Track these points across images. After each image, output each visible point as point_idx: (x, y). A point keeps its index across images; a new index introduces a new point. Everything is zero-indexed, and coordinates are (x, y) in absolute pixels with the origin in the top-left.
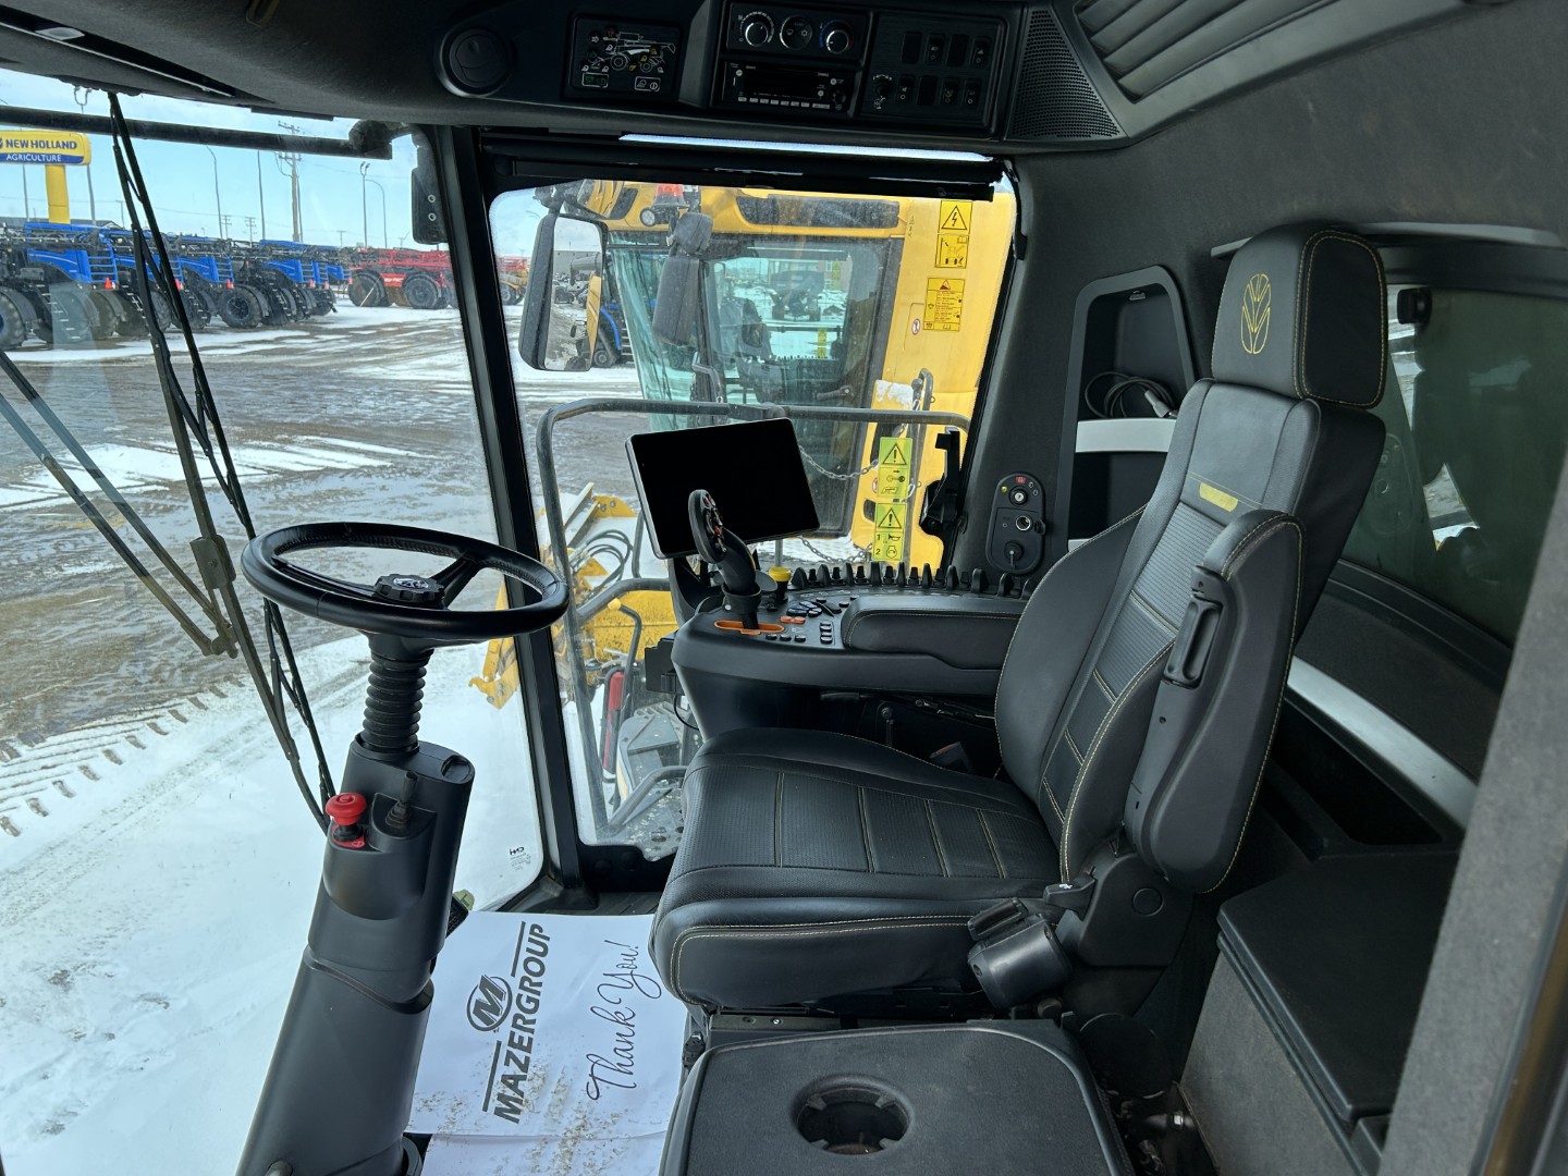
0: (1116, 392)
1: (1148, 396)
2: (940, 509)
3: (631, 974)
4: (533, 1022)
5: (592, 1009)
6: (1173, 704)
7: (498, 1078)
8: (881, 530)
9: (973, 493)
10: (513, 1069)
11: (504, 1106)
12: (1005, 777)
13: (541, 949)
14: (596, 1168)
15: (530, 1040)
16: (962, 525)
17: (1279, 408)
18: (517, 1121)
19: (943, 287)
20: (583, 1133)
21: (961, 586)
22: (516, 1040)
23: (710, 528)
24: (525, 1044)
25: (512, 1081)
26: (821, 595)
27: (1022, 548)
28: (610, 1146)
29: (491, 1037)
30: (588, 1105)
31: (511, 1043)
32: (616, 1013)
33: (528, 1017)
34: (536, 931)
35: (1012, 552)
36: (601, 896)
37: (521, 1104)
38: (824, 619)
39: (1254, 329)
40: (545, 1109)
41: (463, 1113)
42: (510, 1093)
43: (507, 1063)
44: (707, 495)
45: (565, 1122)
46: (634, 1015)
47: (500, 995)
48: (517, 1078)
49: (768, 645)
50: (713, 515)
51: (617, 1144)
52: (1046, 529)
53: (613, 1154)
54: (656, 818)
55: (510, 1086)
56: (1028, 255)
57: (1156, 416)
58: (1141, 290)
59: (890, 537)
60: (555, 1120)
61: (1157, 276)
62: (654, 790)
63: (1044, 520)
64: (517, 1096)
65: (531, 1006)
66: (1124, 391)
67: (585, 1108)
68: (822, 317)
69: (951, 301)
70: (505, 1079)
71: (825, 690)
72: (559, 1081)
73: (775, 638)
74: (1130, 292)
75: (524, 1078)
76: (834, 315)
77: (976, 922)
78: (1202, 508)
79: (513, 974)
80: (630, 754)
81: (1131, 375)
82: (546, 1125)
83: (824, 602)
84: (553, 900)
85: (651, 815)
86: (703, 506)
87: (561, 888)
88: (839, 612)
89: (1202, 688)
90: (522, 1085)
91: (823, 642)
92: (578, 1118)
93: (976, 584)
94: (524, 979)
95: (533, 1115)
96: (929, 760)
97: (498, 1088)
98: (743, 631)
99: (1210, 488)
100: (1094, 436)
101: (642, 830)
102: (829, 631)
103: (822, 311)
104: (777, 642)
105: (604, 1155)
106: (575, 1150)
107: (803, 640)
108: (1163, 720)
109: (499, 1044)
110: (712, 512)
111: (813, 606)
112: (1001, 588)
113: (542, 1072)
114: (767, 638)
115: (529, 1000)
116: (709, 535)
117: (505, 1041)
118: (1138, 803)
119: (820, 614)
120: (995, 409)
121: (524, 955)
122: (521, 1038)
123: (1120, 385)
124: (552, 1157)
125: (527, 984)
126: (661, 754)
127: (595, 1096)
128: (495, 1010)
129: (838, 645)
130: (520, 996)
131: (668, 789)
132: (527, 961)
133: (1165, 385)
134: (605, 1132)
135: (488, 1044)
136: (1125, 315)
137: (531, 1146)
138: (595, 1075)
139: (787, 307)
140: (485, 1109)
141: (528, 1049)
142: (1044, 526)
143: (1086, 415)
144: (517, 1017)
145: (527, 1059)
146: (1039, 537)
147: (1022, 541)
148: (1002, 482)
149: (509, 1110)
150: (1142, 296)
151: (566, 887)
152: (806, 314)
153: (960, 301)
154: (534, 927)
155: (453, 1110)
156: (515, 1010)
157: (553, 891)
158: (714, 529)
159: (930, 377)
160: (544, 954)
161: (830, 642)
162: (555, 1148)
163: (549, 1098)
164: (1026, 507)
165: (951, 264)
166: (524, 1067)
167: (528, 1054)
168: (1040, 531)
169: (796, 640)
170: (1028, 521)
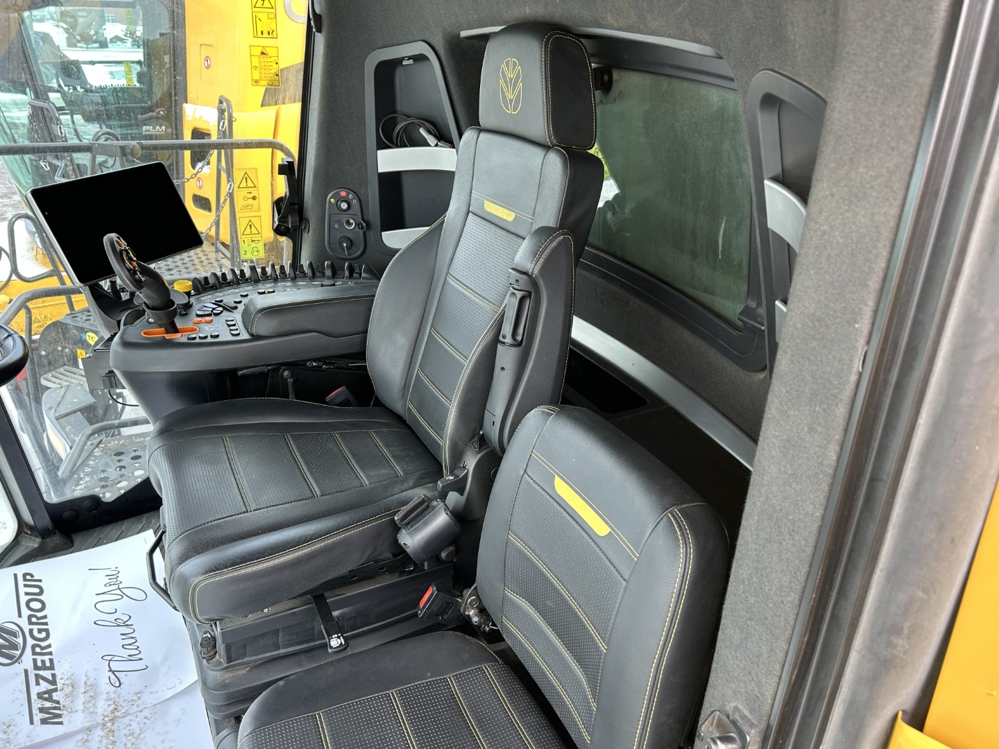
0: (400, 129)
1: (422, 131)
2: (287, 217)
3: (119, 589)
4: (49, 646)
5: (95, 623)
6: (506, 357)
7: (34, 697)
8: (244, 236)
9: (310, 204)
10: (44, 686)
11: (47, 716)
12: (379, 403)
13: (37, 590)
14: (136, 735)
15: (51, 660)
16: (305, 228)
17: (538, 153)
18: (61, 723)
19: (263, 53)
20: (117, 714)
21: (318, 274)
22: (39, 664)
23: (128, 264)
24: (48, 664)
25: (46, 696)
26: (219, 295)
27: (351, 241)
28: (141, 716)
29: (18, 668)
30: (115, 692)
31: (36, 667)
32: (115, 620)
33: (43, 644)
34: (28, 577)
35: (345, 245)
36: (74, 537)
37: (60, 709)
38: (226, 315)
39: (510, 96)
40: (81, 707)
41: (15, 732)
42: (48, 704)
43: (38, 684)
44: (118, 238)
45: (100, 711)
46: (130, 617)
47: (14, 634)
48: (49, 692)
49: (190, 344)
50: (128, 253)
51: (146, 713)
52: (366, 225)
53: (146, 721)
54: (96, 464)
55: (46, 699)
56: (324, 29)
57: (429, 145)
58: (410, 58)
59: (252, 241)
60: (92, 712)
61: (421, 48)
62: (89, 443)
63: (364, 221)
64: (54, 705)
65: (43, 635)
66: (405, 129)
67: (113, 696)
68: (110, 45)
69: (270, 64)
70: (40, 696)
71: (241, 369)
72: (85, 683)
73: (195, 338)
74: (403, 59)
75: (56, 690)
76: (119, 43)
77: (400, 516)
78: (488, 218)
79: (20, 615)
80: (57, 419)
81: (409, 117)
82: (85, 718)
83: (221, 301)
84: (35, 550)
85: (91, 462)
86: (118, 248)
87: (39, 540)
88: (236, 308)
89: (523, 346)
90: (55, 696)
91: (233, 335)
92: (109, 705)
93: (328, 272)
94: (30, 617)
95: (73, 715)
96: (326, 403)
97: (37, 704)
98: (168, 336)
99: (492, 205)
100: (390, 160)
101: (87, 475)
102: (234, 325)
103: (108, 41)
104: (197, 340)
105: (138, 724)
106: (115, 728)
107: (217, 336)
108: (503, 369)
109: (26, 671)
110: (126, 251)
111: (215, 306)
112: (347, 273)
113: (69, 681)
114: (189, 339)
115: (40, 631)
116: (129, 270)
117: (30, 666)
118: (494, 422)
119: (222, 312)
120: (317, 143)
121: (24, 599)
122: (43, 662)
123: (403, 124)
124: (99, 739)
125: (34, 620)
126: (83, 414)
127: (117, 684)
128: (15, 647)
129: (245, 336)
130: (31, 631)
131: (99, 440)
132: (28, 603)
133: (432, 123)
134: (134, 707)
135: (17, 674)
136: (399, 73)
137: (80, 737)
138: (113, 669)
139: (78, 37)
140: (32, 723)
141: (52, 667)
142: (364, 224)
143: (382, 146)
144: (34, 647)
145: (54, 676)
146: (361, 232)
147: (350, 235)
148: (329, 197)
149: (52, 716)
150: (411, 61)
151: (43, 538)
152: (96, 42)
153: (277, 63)
154: (25, 575)
155: (5, 733)
156: (30, 642)
157: (33, 543)
158: (131, 264)
159: (228, 102)
160: (41, 592)
161: (239, 334)
162: (99, 732)
163: (81, 699)
164: (349, 212)
165: (266, 35)
166: (53, 682)
167: (53, 672)
168: (362, 228)
169: (212, 336)
170: (352, 221)
